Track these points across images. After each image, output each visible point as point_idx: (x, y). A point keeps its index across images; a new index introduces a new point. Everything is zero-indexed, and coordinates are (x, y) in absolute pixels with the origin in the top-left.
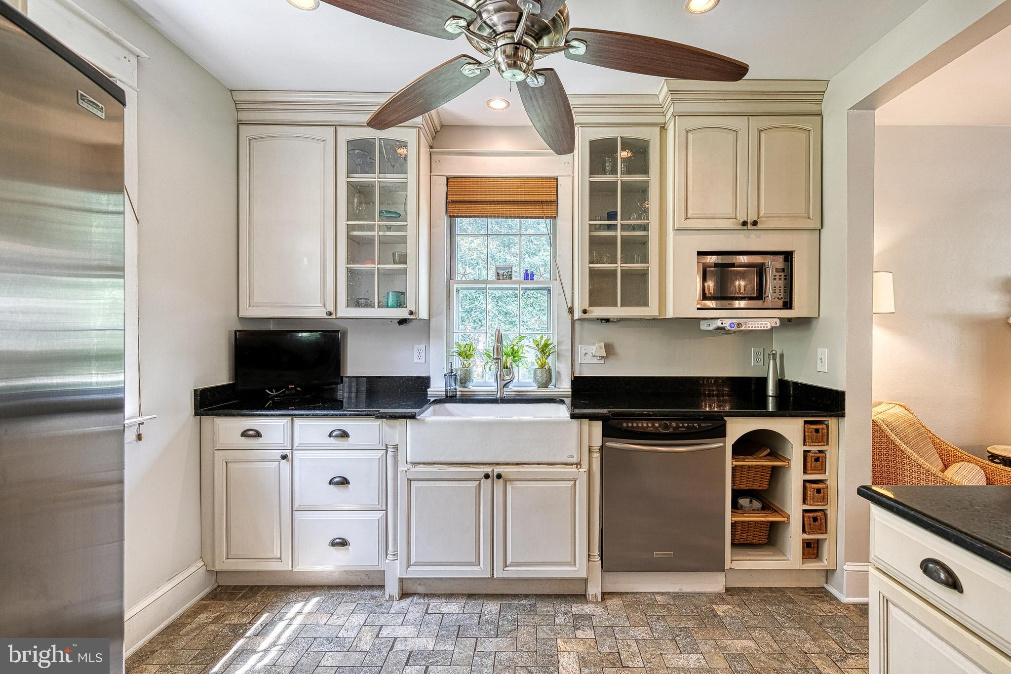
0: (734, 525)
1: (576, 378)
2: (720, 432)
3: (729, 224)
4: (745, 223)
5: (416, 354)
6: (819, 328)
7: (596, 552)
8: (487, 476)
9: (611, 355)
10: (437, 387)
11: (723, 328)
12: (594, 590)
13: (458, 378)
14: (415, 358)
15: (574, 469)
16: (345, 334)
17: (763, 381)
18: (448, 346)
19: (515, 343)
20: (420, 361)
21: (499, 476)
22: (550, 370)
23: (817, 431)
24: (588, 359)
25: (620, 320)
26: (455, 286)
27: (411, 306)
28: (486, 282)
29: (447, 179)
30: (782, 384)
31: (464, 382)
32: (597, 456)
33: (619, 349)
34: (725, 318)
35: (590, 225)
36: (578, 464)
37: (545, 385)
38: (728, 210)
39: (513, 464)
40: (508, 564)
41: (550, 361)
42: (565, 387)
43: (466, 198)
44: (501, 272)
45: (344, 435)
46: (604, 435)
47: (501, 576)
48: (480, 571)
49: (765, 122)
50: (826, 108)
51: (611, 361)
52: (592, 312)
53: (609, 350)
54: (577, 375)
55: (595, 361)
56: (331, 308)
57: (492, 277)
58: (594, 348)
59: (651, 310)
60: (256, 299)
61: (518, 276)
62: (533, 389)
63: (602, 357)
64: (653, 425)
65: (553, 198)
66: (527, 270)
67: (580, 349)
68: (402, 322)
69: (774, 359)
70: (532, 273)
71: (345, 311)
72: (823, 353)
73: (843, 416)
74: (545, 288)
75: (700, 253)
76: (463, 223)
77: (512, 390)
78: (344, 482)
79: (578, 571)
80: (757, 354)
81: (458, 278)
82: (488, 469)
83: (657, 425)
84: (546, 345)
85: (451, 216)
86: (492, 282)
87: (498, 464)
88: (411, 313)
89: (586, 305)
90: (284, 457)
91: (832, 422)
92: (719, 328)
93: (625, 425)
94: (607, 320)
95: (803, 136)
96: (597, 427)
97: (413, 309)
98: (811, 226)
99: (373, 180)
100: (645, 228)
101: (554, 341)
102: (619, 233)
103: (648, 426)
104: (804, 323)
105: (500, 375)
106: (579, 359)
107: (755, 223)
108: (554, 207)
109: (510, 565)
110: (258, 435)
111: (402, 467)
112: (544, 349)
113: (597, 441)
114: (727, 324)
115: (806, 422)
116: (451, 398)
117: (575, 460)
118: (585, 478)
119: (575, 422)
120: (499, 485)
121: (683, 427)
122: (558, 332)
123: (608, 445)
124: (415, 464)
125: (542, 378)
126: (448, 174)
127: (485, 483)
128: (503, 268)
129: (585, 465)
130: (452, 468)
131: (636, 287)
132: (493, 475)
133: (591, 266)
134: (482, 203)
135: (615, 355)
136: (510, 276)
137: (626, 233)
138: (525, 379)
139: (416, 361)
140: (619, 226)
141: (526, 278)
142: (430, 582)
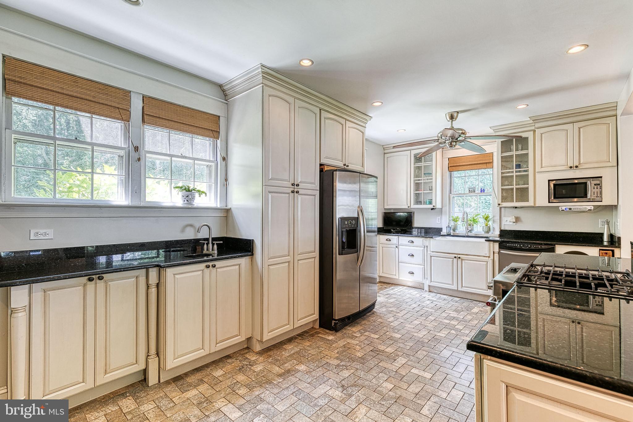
1: (501, 230)
2: (551, 250)
3: (563, 168)
4: (571, 167)
5: (437, 220)
6: (619, 208)
8: (455, 257)
9: (519, 221)
10: (444, 232)
13: (452, 228)
14: (437, 221)
15: (487, 258)
16: (414, 213)
18: (449, 217)
19: (474, 216)
20: (439, 222)
21: (459, 258)
22: (489, 227)
23: (606, 253)
24: (508, 223)
25: (522, 207)
26: (452, 196)
27: (434, 204)
28: (464, 194)
29: (448, 159)
31: (454, 230)
32: (497, 256)
33: (522, 218)
34: (563, 206)
35: (502, 172)
36: (489, 257)
37: (488, 232)
38: (563, 162)
39: (465, 255)
41: (490, 223)
42: (495, 234)
44: (471, 190)
45: (412, 242)
46: (500, 248)
47: (460, 290)
48: (454, 287)
49: (583, 124)
50: (619, 112)
51: (518, 224)
52: (502, 204)
53: (517, 220)
54: (503, 229)
55: (511, 223)
56: (409, 205)
57: (467, 191)
58: (510, 218)
59: (531, 203)
60: (389, 203)
61: (478, 191)
62: (483, 234)
63: (514, 222)
64: (520, 246)
65: (492, 161)
66: (481, 189)
67: (504, 219)
68: (432, 209)
69: (608, 224)
70: (484, 189)
71: (413, 206)
73: (618, 247)
74: (489, 195)
75: (549, 181)
76: (455, 174)
77: (473, 233)
78: (413, 255)
79: (489, 293)
80: (602, 222)
81: (453, 193)
82: (456, 256)
83: (522, 246)
84: (488, 217)
85: (450, 171)
86: (467, 194)
87: (460, 254)
88: (434, 206)
89: (500, 202)
90: (396, 247)
91: (616, 250)
93: (508, 245)
94: (516, 208)
95: (606, 126)
96: (497, 245)
98: (612, 165)
99: (422, 165)
100: (527, 171)
101: (491, 215)
102: (514, 174)
103: (517, 246)
104: (616, 208)
105: (467, 227)
106: (503, 223)
107: (577, 167)
108: (491, 164)
109: (464, 287)
110: (390, 240)
111: (429, 252)
112: (487, 219)
113: (497, 250)
114: (564, 208)
115: (600, 249)
116: (449, 235)
117: (487, 255)
118: (491, 260)
119: (487, 243)
120: (460, 261)
121: (533, 247)
122: (492, 212)
123: (501, 251)
124: (433, 252)
125: (486, 229)
126: (449, 157)
127: (455, 260)
128: (472, 188)
129: (492, 257)
130: (444, 254)
131: (523, 194)
132: (458, 257)
133: (502, 187)
134: (460, 166)
135: (521, 221)
136: (474, 191)
137: (517, 174)
138: (479, 229)
139: (437, 222)
140: (514, 171)
141: (481, 192)
142: (438, 289)
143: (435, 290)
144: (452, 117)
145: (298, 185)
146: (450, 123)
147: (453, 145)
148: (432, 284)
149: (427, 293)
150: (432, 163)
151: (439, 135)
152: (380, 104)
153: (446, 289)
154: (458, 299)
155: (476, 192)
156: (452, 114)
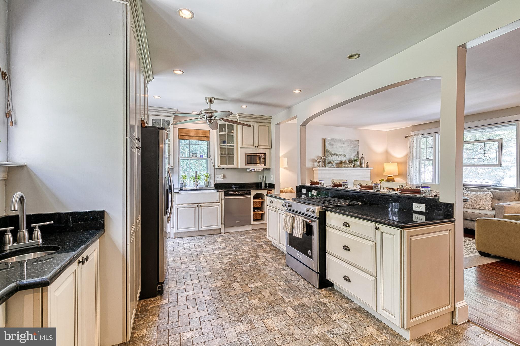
0: (253, 214)
1: (215, 184)
2: (250, 194)
3: (252, 147)
4: (255, 147)
6: (271, 170)
7: (223, 222)
8: (197, 206)
10: (176, 187)
11: (251, 170)
12: (223, 231)
15: (218, 203)
17: (261, 183)
18: (179, 176)
22: (208, 182)
23: (270, 192)
24: (219, 179)
25: (227, 169)
26: (180, 159)
28: (189, 158)
29: (178, 129)
30: (265, 184)
31: (185, 185)
32: (223, 200)
33: (226, 176)
34: (251, 168)
35: (220, 145)
36: (219, 202)
37: (207, 186)
38: (252, 144)
39: (203, 203)
40: (202, 226)
41: (209, 179)
42: (213, 186)
43: (184, 135)
44: (193, 155)
46: (225, 195)
47: (201, 230)
48: (196, 229)
49: (259, 124)
50: (272, 122)
51: (225, 179)
52: (220, 167)
53: (224, 176)
55: (220, 179)
57: (191, 156)
58: (220, 176)
59: (235, 166)
61: (198, 156)
62: (204, 187)
63: (222, 178)
64: (236, 193)
65: (209, 136)
67: (216, 176)
69: (264, 178)
70: (202, 155)
72: (272, 176)
73: (275, 189)
74: (206, 160)
75: (246, 153)
76: (182, 141)
77: (198, 187)
79: (219, 227)
80: (260, 177)
81: (181, 156)
82: (198, 205)
84: (208, 175)
85: (179, 139)
86: (191, 158)
87: (199, 203)
88: (172, 167)
89: (219, 165)
91: (273, 190)
92: (250, 171)
93: (229, 193)
94: (224, 169)
95: (267, 128)
96: (223, 193)
98: (269, 148)
100: (233, 146)
101: (209, 174)
102: (227, 147)
103: (234, 193)
104: (269, 169)
105: (195, 183)
106: (216, 179)
107: (257, 147)
108: (209, 138)
111: (175, 205)
113: (223, 197)
115: (268, 191)
116: (182, 190)
117: (218, 201)
118: (221, 205)
119: (218, 192)
120: (200, 208)
121: (242, 193)
122: (211, 172)
123: (226, 197)
124: (178, 204)
125: (206, 184)
126: (178, 127)
127: (197, 208)
128: (194, 154)
129: (220, 203)
130: (188, 205)
131: (231, 160)
132: (199, 205)
133: (220, 155)
134: (188, 136)
135: (226, 177)
136: (196, 156)
137: (229, 147)
138: (202, 184)
140: (227, 145)
141: (201, 157)
142: (181, 234)
143: (179, 235)
144: (211, 101)
145: (139, 140)
146: (209, 105)
147: (212, 122)
148: (179, 231)
149: (174, 239)
150: (170, 130)
151: (203, 112)
152: (180, 73)
153: (188, 232)
154: (200, 237)
155: (204, 157)
156: (211, 99)
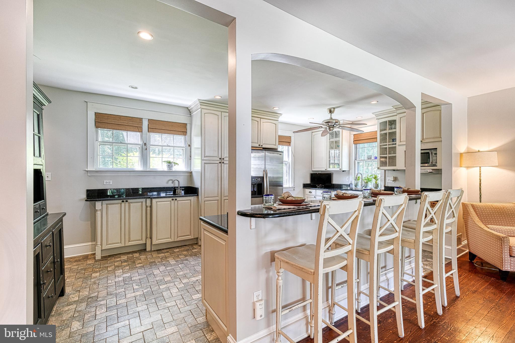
1: (385, 186)
5: (347, 179)
13: (354, 185)
16: (333, 174)
19: (368, 177)
20: (348, 181)
22: (378, 185)
24: (390, 181)
26: (357, 162)
28: (364, 160)
29: (354, 135)
31: (356, 186)
33: (399, 178)
35: (380, 145)
41: (378, 181)
43: (358, 139)
44: (369, 157)
51: (397, 182)
52: (381, 168)
53: (395, 179)
54: (387, 185)
55: (392, 182)
56: (326, 169)
57: (366, 158)
58: (391, 178)
59: (398, 167)
60: (315, 167)
61: (373, 158)
66: (375, 156)
67: (387, 178)
68: (343, 171)
70: (377, 157)
71: (328, 169)
75: (405, 151)
76: (358, 145)
85: (355, 144)
86: (366, 160)
89: (379, 167)
90: (315, 197)
94: (394, 170)
97: (341, 169)
98: (441, 140)
99: (334, 140)
100: (395, 144)
101: (379, 176)
102: (388, 146)
105: (362, 184)
106: (387, 181)
107: (422, 141)
110: (311, 192)
112: (375, 178)
122: (381, 174)
125: (375, 186)
128: (369, 156)
131: (393, 161)
133: (380, 156)
135: (398, 180)
136: (371, 158)
137: (390, 146)
139: (347, 181)
140: (388, 144)
141: (375, 159)
144: (331, 112)
145: (223, 159)
146: (329, 115)
150: (340, 139)
152: (278, 108)
156: (330, 110)
